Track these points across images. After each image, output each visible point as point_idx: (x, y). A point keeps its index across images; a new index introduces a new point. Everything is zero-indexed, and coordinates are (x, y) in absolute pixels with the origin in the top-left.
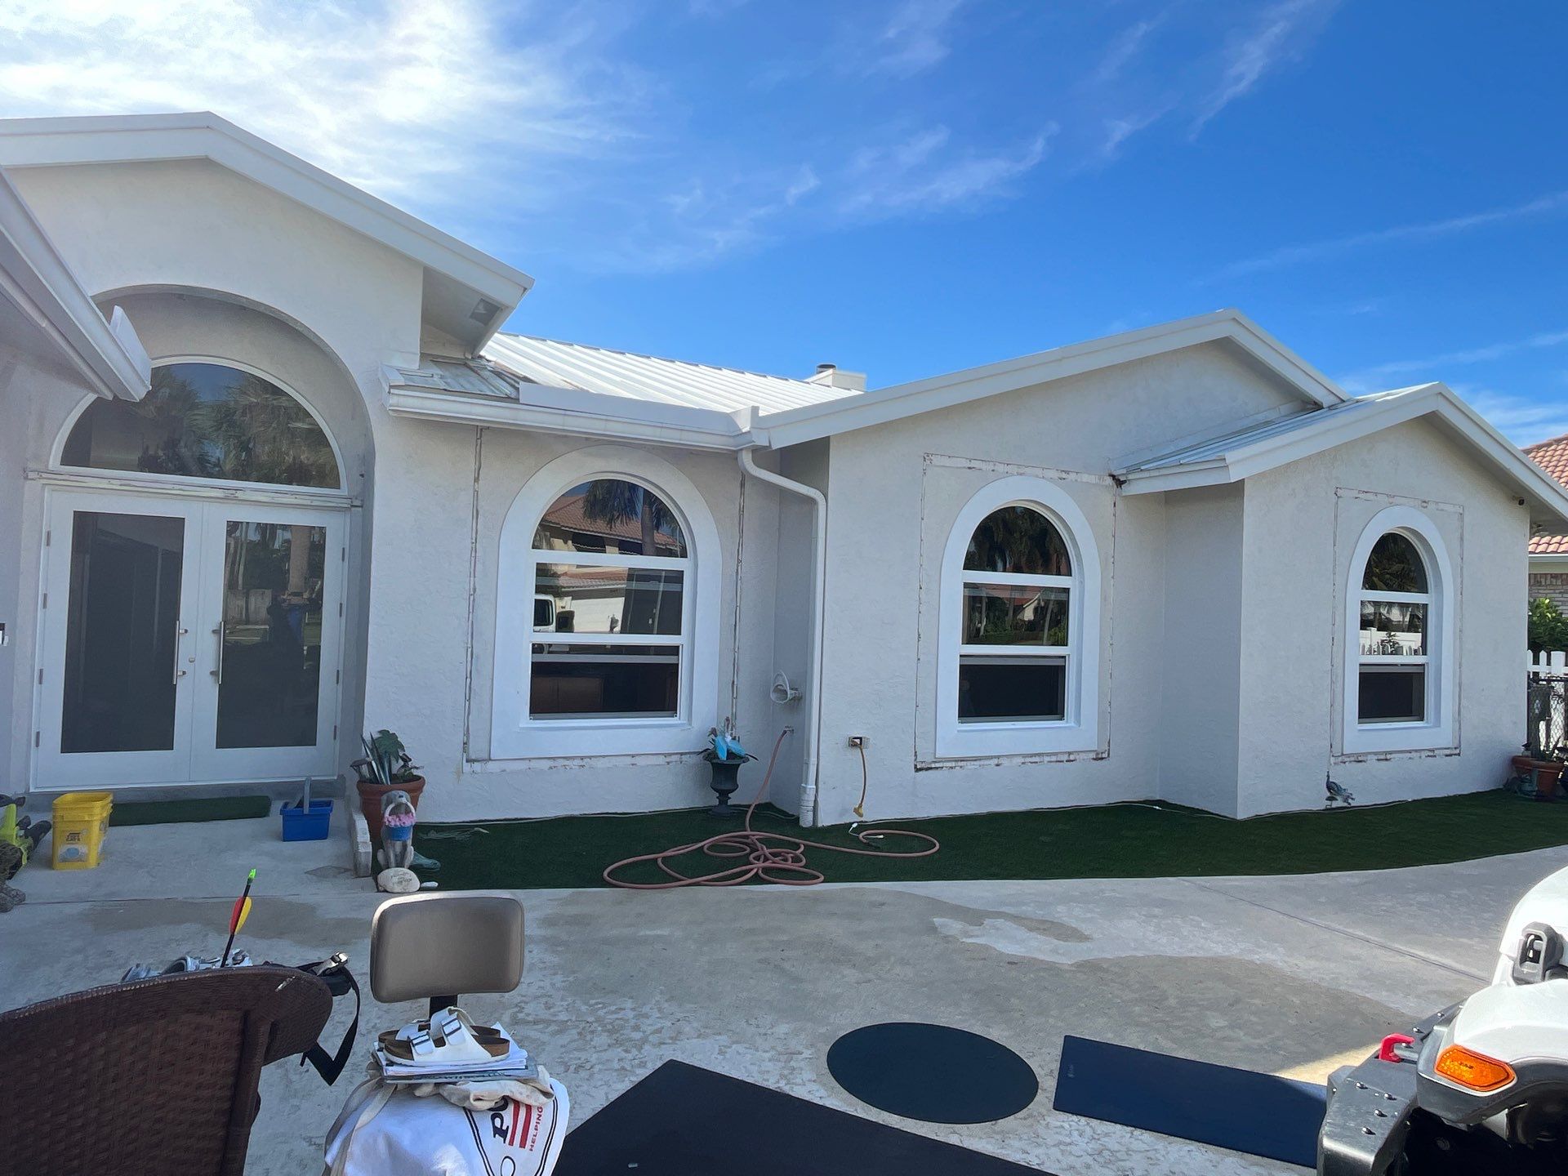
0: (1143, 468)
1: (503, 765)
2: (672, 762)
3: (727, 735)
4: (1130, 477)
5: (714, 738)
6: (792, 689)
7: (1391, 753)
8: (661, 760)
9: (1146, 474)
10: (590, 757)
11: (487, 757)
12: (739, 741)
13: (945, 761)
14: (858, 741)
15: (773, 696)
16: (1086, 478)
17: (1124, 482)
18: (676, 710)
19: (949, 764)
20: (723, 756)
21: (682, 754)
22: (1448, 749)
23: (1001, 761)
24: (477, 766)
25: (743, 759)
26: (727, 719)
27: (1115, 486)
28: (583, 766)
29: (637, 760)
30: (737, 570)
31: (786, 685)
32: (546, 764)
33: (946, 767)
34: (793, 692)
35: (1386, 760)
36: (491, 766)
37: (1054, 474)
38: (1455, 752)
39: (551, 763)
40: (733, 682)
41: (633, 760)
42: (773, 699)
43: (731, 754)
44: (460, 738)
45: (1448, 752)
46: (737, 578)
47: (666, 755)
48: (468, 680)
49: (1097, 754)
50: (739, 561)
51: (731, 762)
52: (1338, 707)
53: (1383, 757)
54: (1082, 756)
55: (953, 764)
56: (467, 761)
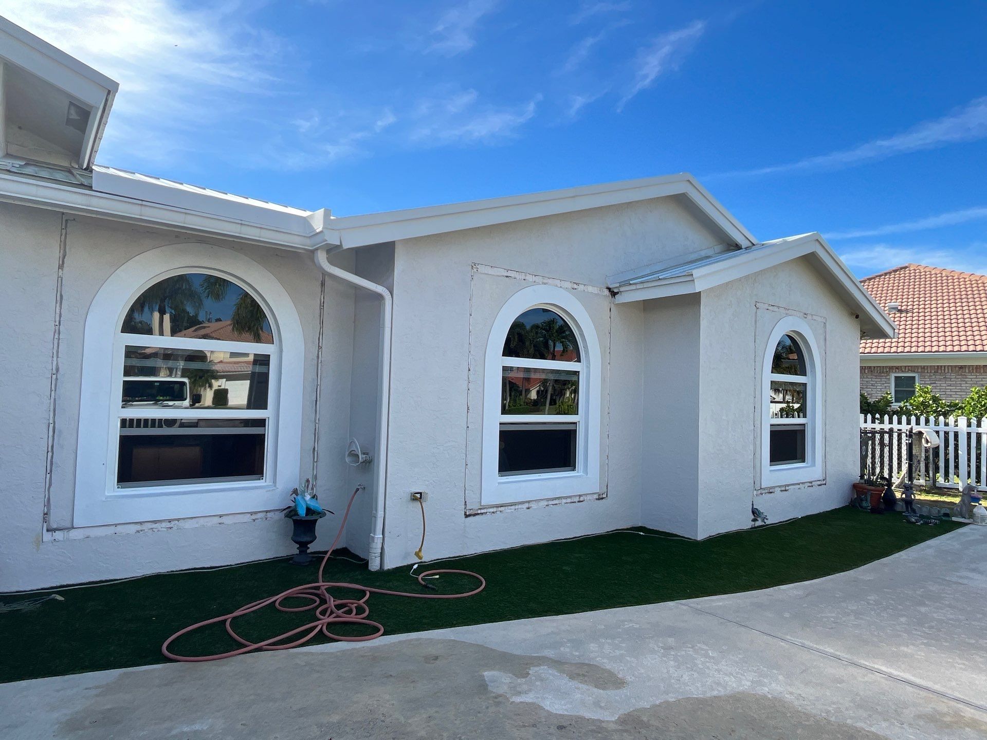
0: (631, 282)
1: (88, 532)
2: (258, 519)
3: (306, 494)
4: (622, 289)
5: (296, 497)
6: (364, 454)
7: (788, 485)
8: (247, 518)
9: (633, 287)
10: (178, 520)
11: (69, 525)
12: (317, 499)
13: (489, 508)
14: (418, 496)
15: (347, 460)
16: (590, 289)
17: (617, 293)
18: (263, 474)
19: (492, 510)
20: (302, 512)
21: (267, 512)
22: (820, 481)
23: (531, 505)
24: (58, 535)
25: (321, 514)
26: (308, 481)
27: (610, 296)
28: (171, 528)
29: (223, 520)
30: (318, 354)
31: (358, 449)
32: (133, 529)
33: (489, 512)
34: (364, 456)
35: (786, 490)
36: (73, 534)
37: (568, 285)
38: (823, 483)
39: (138, 527)
40: (314, 449)
41: (221, 520)
42: (347, 461)
43: (309, 511)
44: (40, 509)
45: (819, 483)
46: (318, 362)
47: (252, 513)
48: (50, 454)
49: (599, 495)
50: (320, 347)
51: (310, 518)
52: (758, 456)
53: (783, 489)
54: (589, 497)
55: (495, 510)
56: (48, 530)
